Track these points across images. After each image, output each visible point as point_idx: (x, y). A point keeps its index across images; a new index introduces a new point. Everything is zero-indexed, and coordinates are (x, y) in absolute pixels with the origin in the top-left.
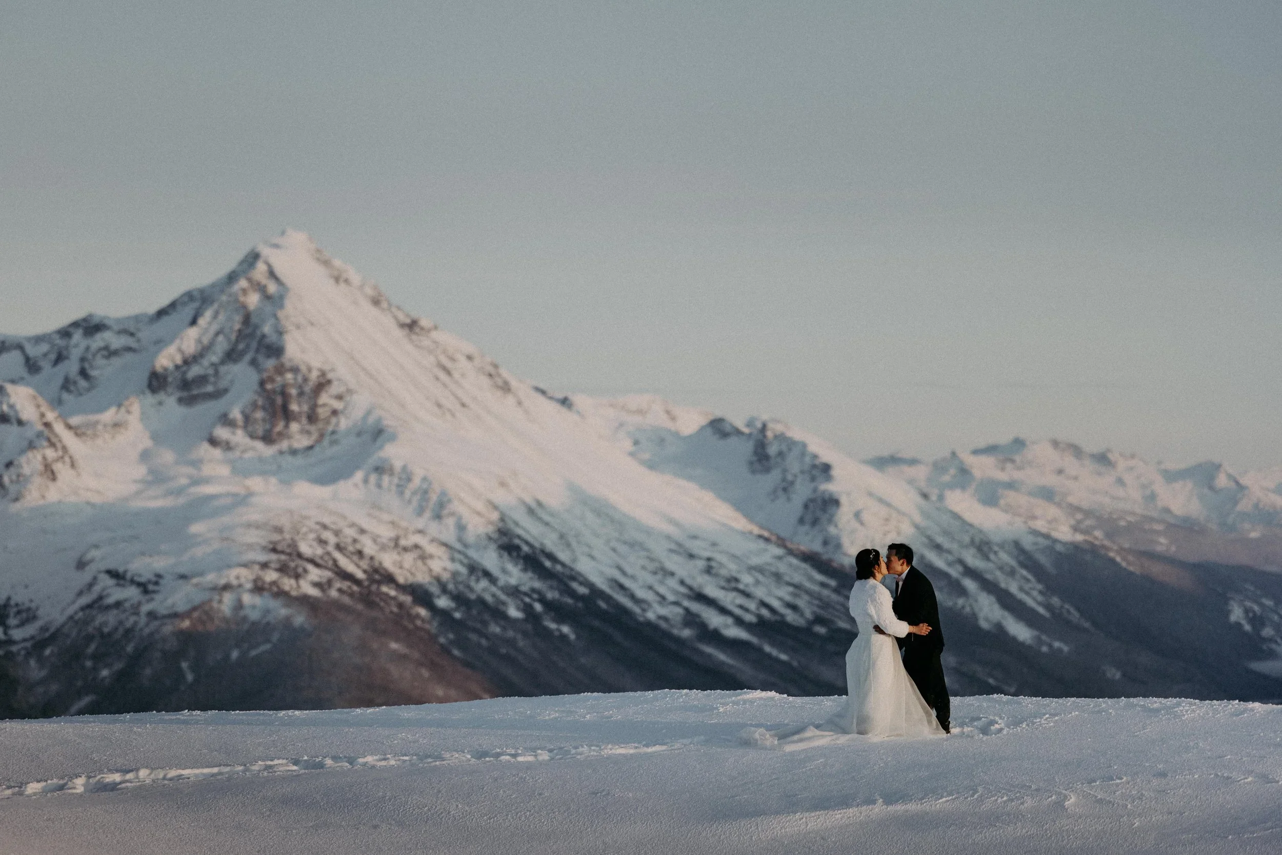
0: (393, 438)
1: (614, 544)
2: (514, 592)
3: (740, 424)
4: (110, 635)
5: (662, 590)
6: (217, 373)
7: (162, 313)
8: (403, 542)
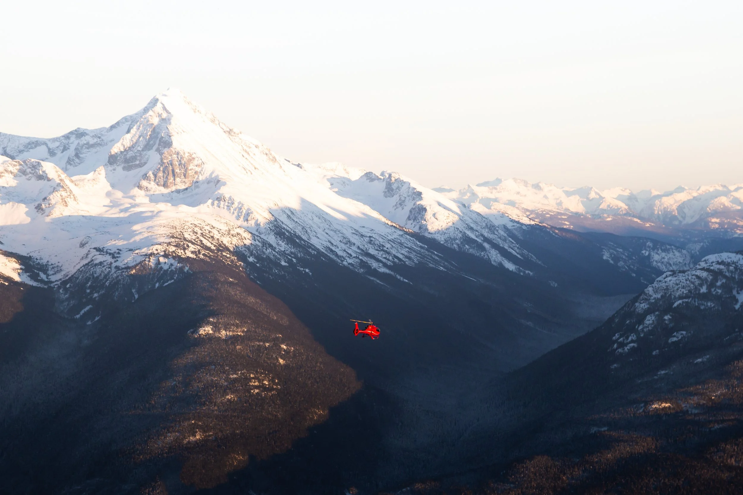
0: (224, 184)
1: (327, 231)
2: (283, 254)
3: (378, 174)
4: (98, 277)
5: (350, 251)
6: (141, 154)
7: (112, 127)
8: (232, 232)
